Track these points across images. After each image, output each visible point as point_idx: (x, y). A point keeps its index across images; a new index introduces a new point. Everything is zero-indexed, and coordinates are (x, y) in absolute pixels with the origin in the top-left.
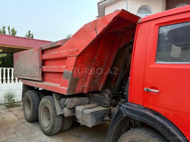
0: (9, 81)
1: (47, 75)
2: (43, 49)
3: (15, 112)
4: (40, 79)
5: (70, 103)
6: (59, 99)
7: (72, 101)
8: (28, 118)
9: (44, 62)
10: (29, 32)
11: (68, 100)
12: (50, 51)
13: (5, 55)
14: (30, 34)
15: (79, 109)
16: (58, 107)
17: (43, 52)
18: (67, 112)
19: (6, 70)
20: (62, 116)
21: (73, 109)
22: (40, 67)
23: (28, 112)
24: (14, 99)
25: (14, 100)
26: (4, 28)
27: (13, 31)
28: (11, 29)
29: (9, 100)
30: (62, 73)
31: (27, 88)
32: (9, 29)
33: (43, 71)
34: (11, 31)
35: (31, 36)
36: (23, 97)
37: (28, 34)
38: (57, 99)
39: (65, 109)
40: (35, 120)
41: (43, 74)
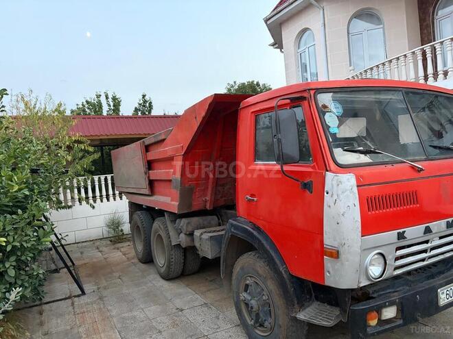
0: (111, 198)
1: (156, 184)
2: (147, 143)
3: (122, 250)
4: (147, 191)
5: (187, 225)
6: (174, 221)
7: (188, 223)
8: (140, 257)
9: (150, 165)
10: (144, 96)
11: (184, 221)
12: (155, 146)
14: (145, 102)
15: (197, 233)
16: (172, 233)
17: (147, 148)
18: (183, 240)
20: (179, 246)
21: (191, 234)
22: (146, 174)
23: (140, 247)
24: (123, 228)
25: (122, 230)
26: (99, 96)
27: (114, 99)
28: (110, 97)
29: (114, 230)
30: (170, 181)
31: (134, 207)
32: (107, 98)
33: (151, 178)
34: (110, 100)
35: (147, 105)
36: (130, 222)
37: (142, 102)
38: (172, 221)
39: (182, 235)
40: (148, 259)
41: (151, 183)
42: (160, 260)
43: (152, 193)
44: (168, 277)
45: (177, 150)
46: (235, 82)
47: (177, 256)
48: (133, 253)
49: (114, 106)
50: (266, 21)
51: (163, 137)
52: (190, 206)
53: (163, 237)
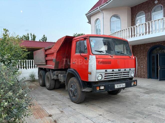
0: (32, 68)
1: (48, 61)
2: (46, 49)
3: (35, 83)
4: (45, 64)
5: (56, 73)
6: (53, 72)
7: (57, 72)
8: (41, 84)
9: (46, 56)
10: (44, 36)
11: (55, 72)
12: (48, 50)
13: (29, 53)
14: (44, 37)
15: (59, 75)
16: (52, 76)
17: (46, 50)
18: (55, 77)
19: (30, 61)
20: (53, 79)
21: (58, 76)
22: (45, 58)
23: (41, 82)
24: (35, 77)
26: (28, 34)
27: (34, 36)
28: (32, 35)
29: (32, 78)
30: (52, 60)
31: (40, 69)
32: (31, 35)
33: (46, 60)
34: (32, 36)
36: (38, 74)
38: (52, 72)
39: (55, 76)
40: (44, 85)
41: (46, 61)
42: (47, 84)
43: (46, 64)
44: (50, 89)
45: (55, 51)
46: (76, 33)
47: (53, 82)
48: (39, 84)
49: (33, 38)
50: (86, 15)
51: (51, 47)
52: (58, 67)
53: (49, 77)
